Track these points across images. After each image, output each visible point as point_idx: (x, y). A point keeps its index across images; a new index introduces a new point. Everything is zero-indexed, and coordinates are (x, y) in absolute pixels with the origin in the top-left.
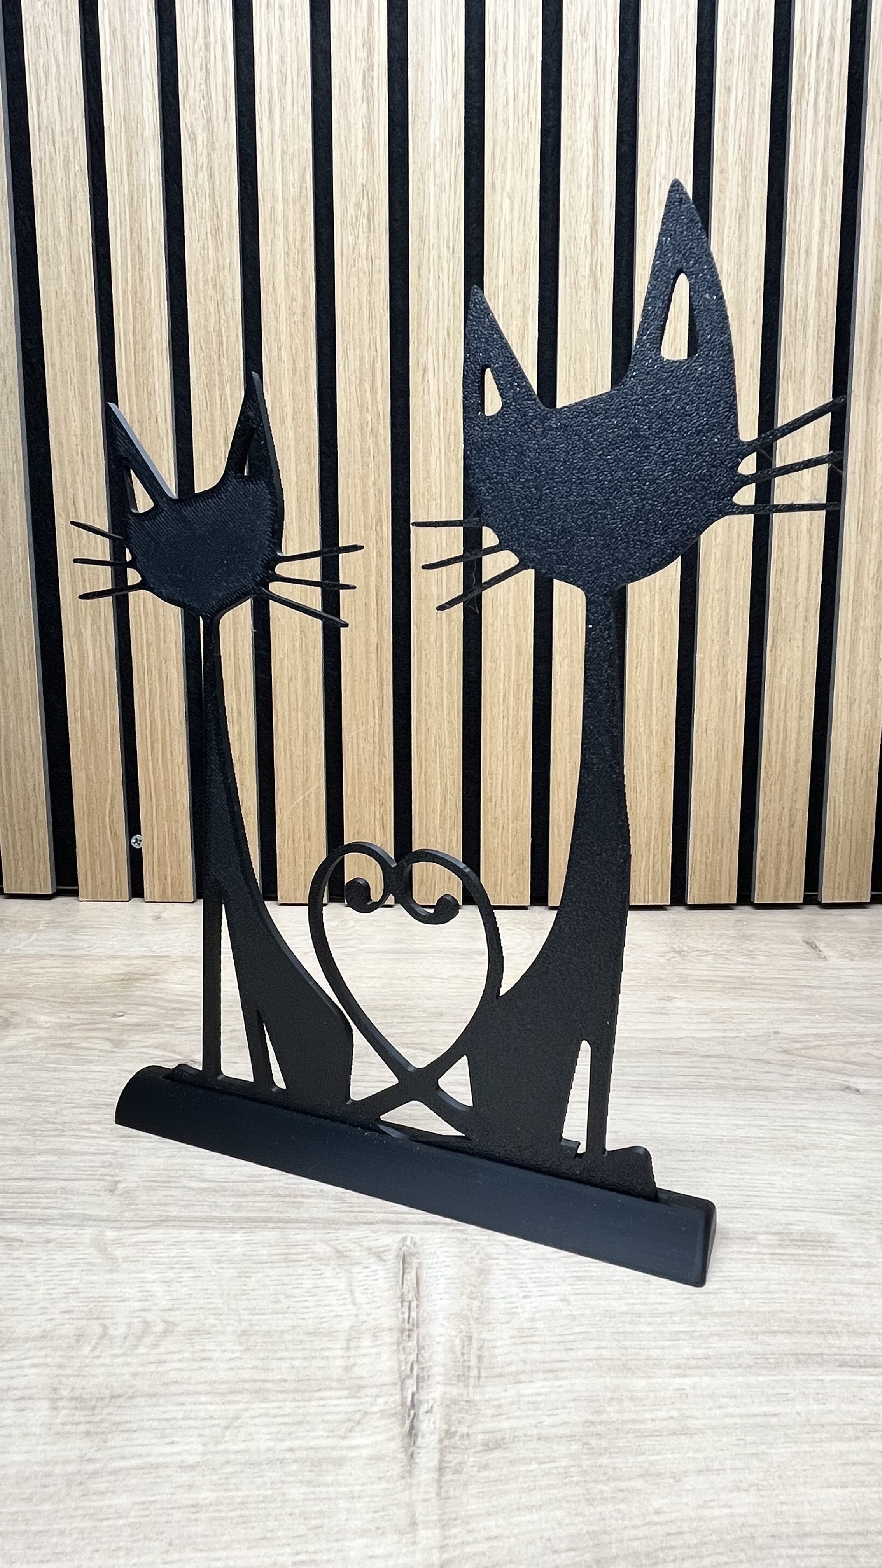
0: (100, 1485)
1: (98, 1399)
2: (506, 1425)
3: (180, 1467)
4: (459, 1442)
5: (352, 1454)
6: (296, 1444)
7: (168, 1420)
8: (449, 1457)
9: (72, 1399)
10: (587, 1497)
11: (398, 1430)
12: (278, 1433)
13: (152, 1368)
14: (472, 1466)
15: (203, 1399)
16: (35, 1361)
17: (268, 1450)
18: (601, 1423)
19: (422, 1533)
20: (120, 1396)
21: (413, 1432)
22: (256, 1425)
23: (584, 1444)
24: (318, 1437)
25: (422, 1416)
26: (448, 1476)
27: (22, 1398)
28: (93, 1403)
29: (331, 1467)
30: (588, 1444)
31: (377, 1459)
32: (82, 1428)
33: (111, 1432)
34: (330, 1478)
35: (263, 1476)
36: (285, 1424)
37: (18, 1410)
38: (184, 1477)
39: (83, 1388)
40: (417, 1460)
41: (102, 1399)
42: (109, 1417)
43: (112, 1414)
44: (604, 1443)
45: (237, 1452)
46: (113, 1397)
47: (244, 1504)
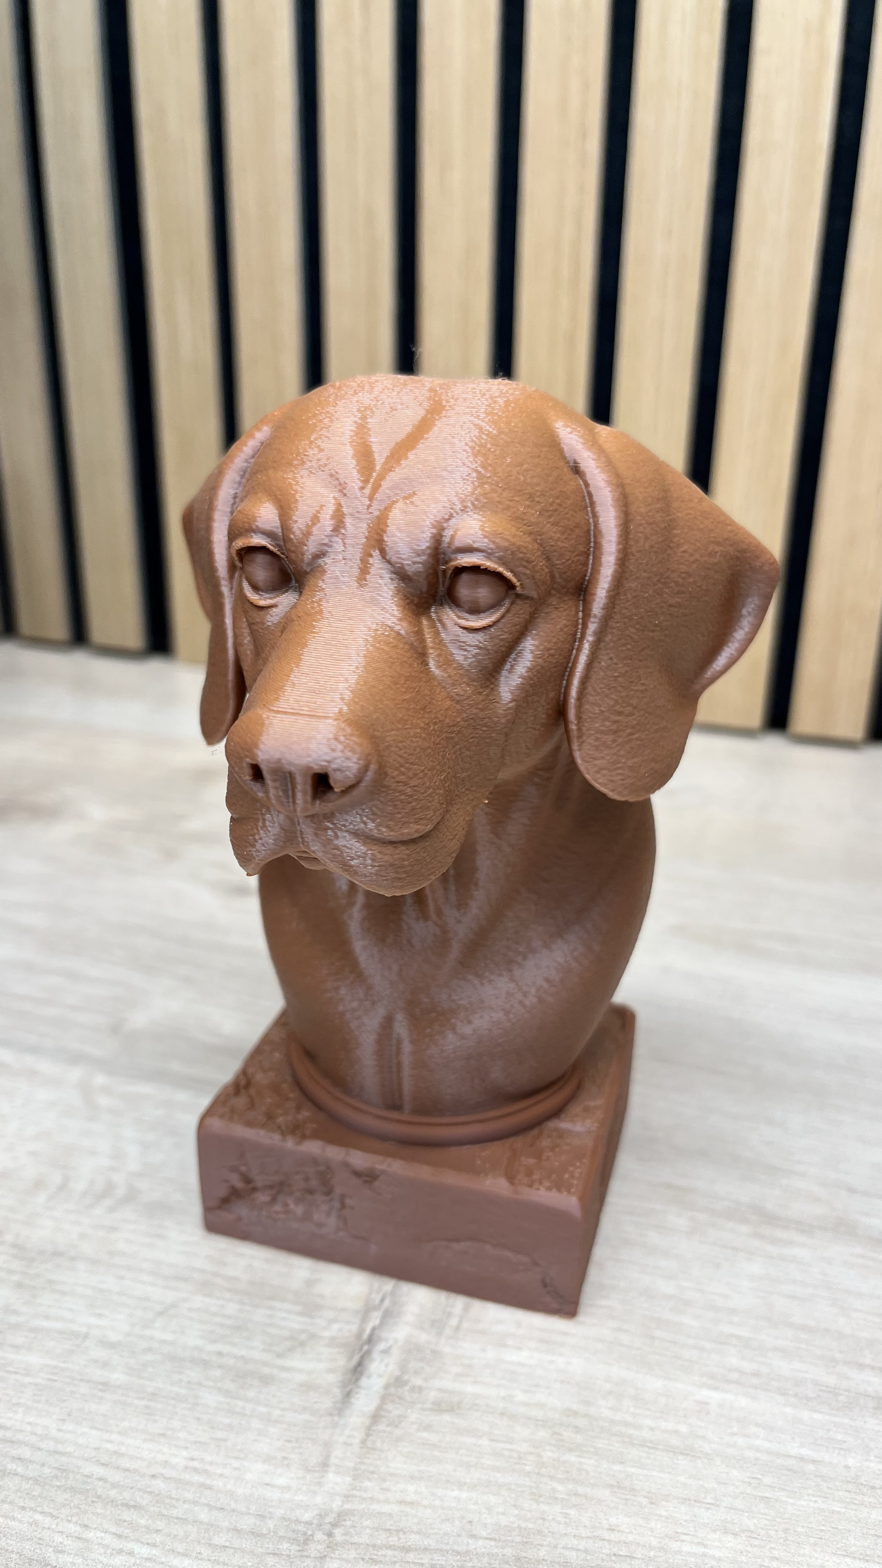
0: (17, 1338)
1: (39, 1252)
2: (469, 1389)
3: (101, 1341)
4: (406, 1393)
5: (284, 1375)
6: (226, 1349)
7: (102, 1290)
8: (389, 1406)
9: (14, 1246)
10: (534, 1490)
11: (342, 1362)
12: (212, 1332)
13: (101, 1233)
14: (413, 1423)
15: (145, 1278)
17: (195, 1348)
18: (585, 1416)
19: (331, 1476)
20: (61, 1254)
21: (359, 1369)
22: (192, 1319)
23: (555, 1433)
24: (253, 1348)
25: (376, 1355)
26: (381, 1427)
28: (34, 1255)
29: (256, 1383)
30: (559, 1434)
31: (307, 1387)
33: (42, 1289)
34: (251, 1394)
35: (181, 1373)
36: (221, 1325)
38: (100, 1353)
39: (28, 1237)
40: (353, 1400)
41: (43, 1253)
42: (44, 1273)
43: (49, 1271)
44: (579, 1438)
45: (163, 1342)
46: (54, 1254)
47: (154, 1396)
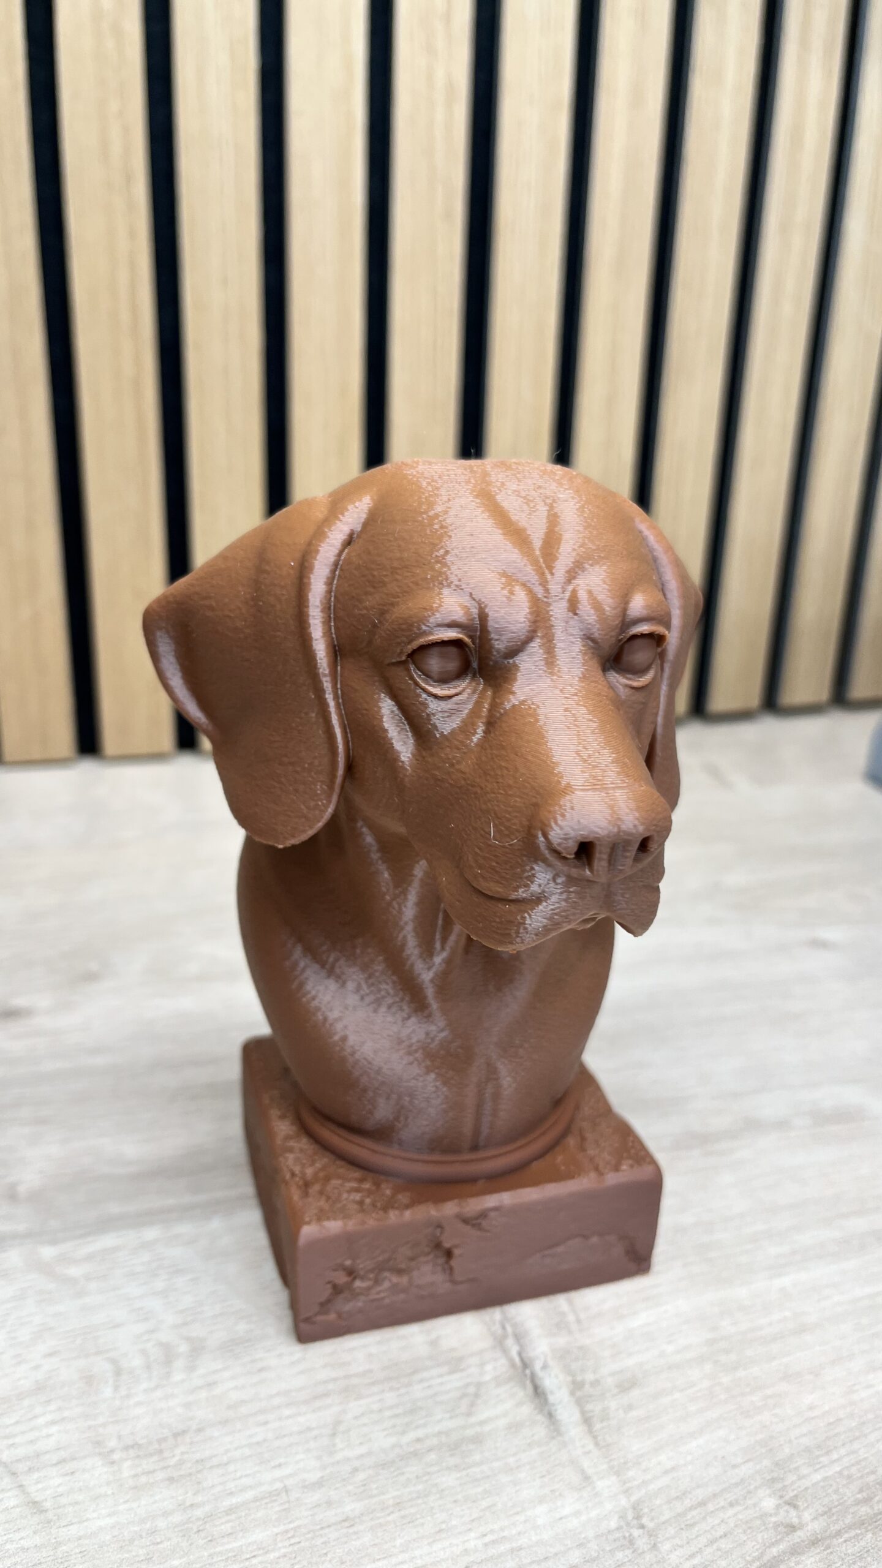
0: (223, 1527)
1: (161, 1441)
2: (630, 1362)
3: (304, 1487)
4: (590, 1390)
5: (487, 1428)
6: (420, 1433)
7: (258, 1443)
8: (589, 1407)
9: (127, 1448)
10: (740, 1411)
11: (522, 1393)
12: (394, 1426)
13: (203, 1394)
14: (617, 1410)
15: (287, 1412)
16: (49, 1417)
17: (393, 1446)
18: (722, 1338)
19: (600, 1484)
20: (184, 1432)
21: (539, 1390)
22: (365, 1425)
23: (715, 1362)
24: (440, 1421)
25: (541, 1374)
26: (598, 1426)
27: (63, 1461)
28: (156, 1446)
29: (472, 1447)
30: (718, 1361)
31: (515, 1427)
32: (160, 1475)
33: (199, 1472)
34: (477, 1457)
35: (403, 1473)
36: (396, 1416)
37: (67, 1475)
38: (316, 1497)
39: (132, 1434)
40: (559, 1417)
41: (165, 1439)
42: (186, 1456)
43: (187, 1453)
44: (733, 1357)
45: (362, 1456)
46: (176, 1435)
47: (398, 1505)
